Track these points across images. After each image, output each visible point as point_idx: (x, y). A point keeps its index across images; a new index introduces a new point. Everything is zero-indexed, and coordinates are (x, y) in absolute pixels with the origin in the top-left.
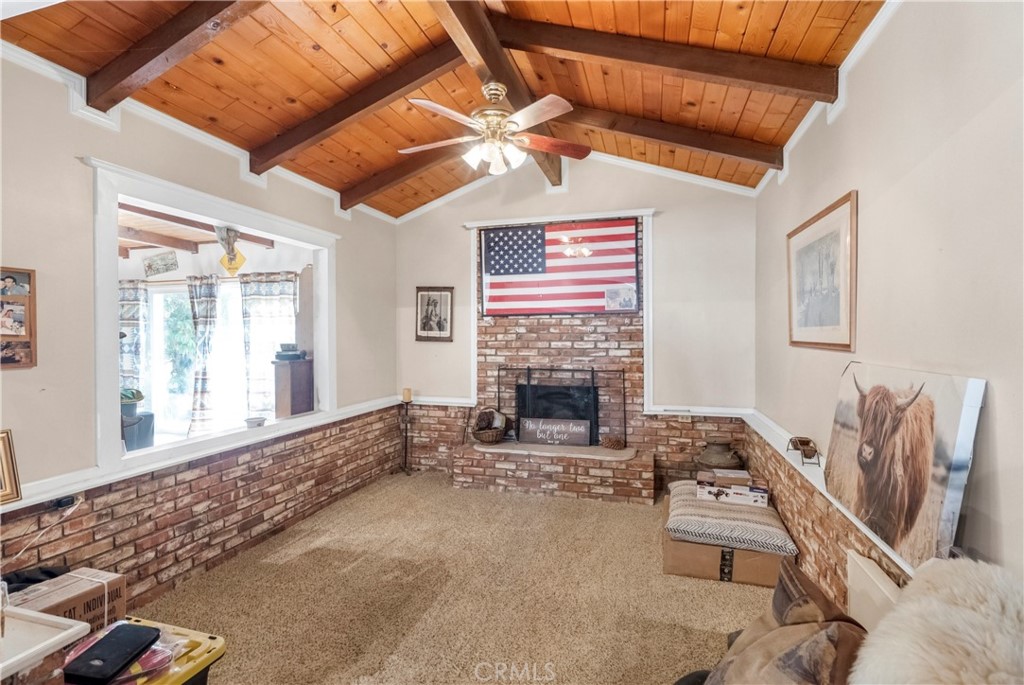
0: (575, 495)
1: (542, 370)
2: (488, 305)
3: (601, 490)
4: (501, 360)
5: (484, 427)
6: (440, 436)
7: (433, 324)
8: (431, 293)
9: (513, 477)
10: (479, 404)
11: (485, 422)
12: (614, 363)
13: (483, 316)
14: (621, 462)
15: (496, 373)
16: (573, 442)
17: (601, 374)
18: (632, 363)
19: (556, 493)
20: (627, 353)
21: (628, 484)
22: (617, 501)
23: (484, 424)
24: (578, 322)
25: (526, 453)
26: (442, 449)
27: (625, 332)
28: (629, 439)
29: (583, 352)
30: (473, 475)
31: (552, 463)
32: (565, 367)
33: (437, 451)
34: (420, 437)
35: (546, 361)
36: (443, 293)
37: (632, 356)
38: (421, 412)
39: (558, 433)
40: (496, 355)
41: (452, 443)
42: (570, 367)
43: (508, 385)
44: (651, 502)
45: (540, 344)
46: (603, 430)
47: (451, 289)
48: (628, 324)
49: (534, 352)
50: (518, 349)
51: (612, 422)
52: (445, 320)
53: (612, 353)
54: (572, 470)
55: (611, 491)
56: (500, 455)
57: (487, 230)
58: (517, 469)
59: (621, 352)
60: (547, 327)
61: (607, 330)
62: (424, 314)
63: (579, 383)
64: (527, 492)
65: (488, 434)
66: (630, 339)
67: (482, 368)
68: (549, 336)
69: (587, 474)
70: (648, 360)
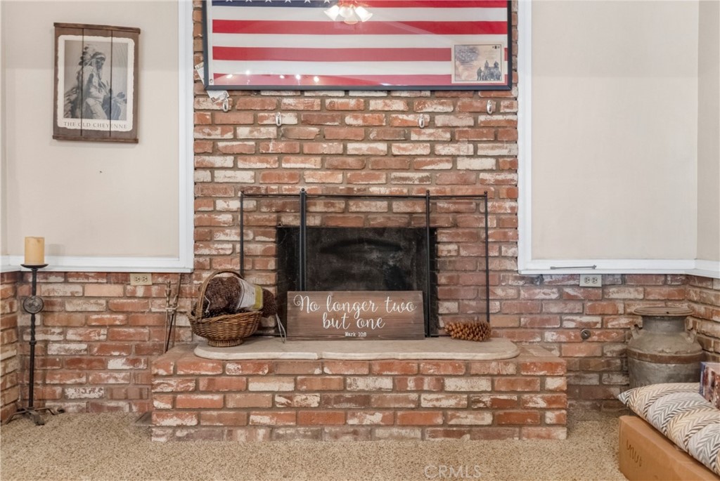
0: (418, 433)
1: (329, 196)
2: (217, 67)
3: (468, 419)
4: (245, 177)
5: (220, 308)
6: (111, 337)
7: (94, 102)
8: (87, 38)
9: (288, 407)
10: (199, 267)
11: (222, 299)
12: (466, 183)
13: (207, 88)
14: (506, 362)
15: (235, 205)
16: (395, 332)
17: (442, 204)
18: (498, 183)
19: (379, 432)
20: (490, 163)
21: (520, 403)
22: (499, 436)
23: (220, 302)
24: (399, 105)
25: (314, 356)
26: (114, 364)
27: (487, 125)
28: (494, 322)
29: (410, 163)
30: (198, 411)
31: (371, 373)
32: (375, 190)
33: (105, 368)
34: (61, 343)
35: (337, 180)
36: (115, 40)
37: (499, 169)
38: (68, 290)
39: (365, 316)
40: (235, 168)
41: (139, 350)
42: (384, 191)
43: (260, 228)
44: (561, 433)
45: (325, 147)
46: (446, 307)
47: (134, 33)
48: (492, 111)
49: (313, 163)
50: (281, 155)
51: (463, 293)
52: (122, 96)
53: (463, 164)
54: (411, 384)
55: (487, 418)
56: (259, 364)
58: (296, 390)
59: (479, 162)
60: (339, 114)
61: (453, 121)
62: (74, 82)
63: (401, 222)
64: (317, 436)
65: (227, 324)
66: (496, 140)
67: (205, 194)
68: (343, 132)
69: (441, 389)
70: (524, 178)
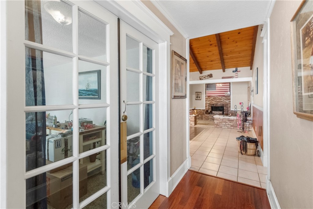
1: (215, 104)
2: (207, 95)
4: (209, 103)
5: (207, 112)
7: (198, 97)
10: (206, 109)
11: (207, 111)
15: (208, 105)
16: (220, 114)
17: (224, 105)
24: (221, 97)
26: (200, 116)
29: (222, 102)
30: (206, 118)
35: (216, 103)
37: (229, 102)
39: (218, 113)
42: (219, 104)
43: (210, 106)
45: (215, 100)
46: (224, 113)
47: (201, 92)
48: (228, 98)
49: (214, 102)
51: (226, 111)
52: (200, 97)
53: (226, 102)
56: (209, 116)
57: (207, 84)
59: (227, 102)
60: (216, 98)
61: (225, 98)
63: (221, 106)
65: (207, 113)
66: (229, 100)
67: (206, 104)
70: (231, 103)
